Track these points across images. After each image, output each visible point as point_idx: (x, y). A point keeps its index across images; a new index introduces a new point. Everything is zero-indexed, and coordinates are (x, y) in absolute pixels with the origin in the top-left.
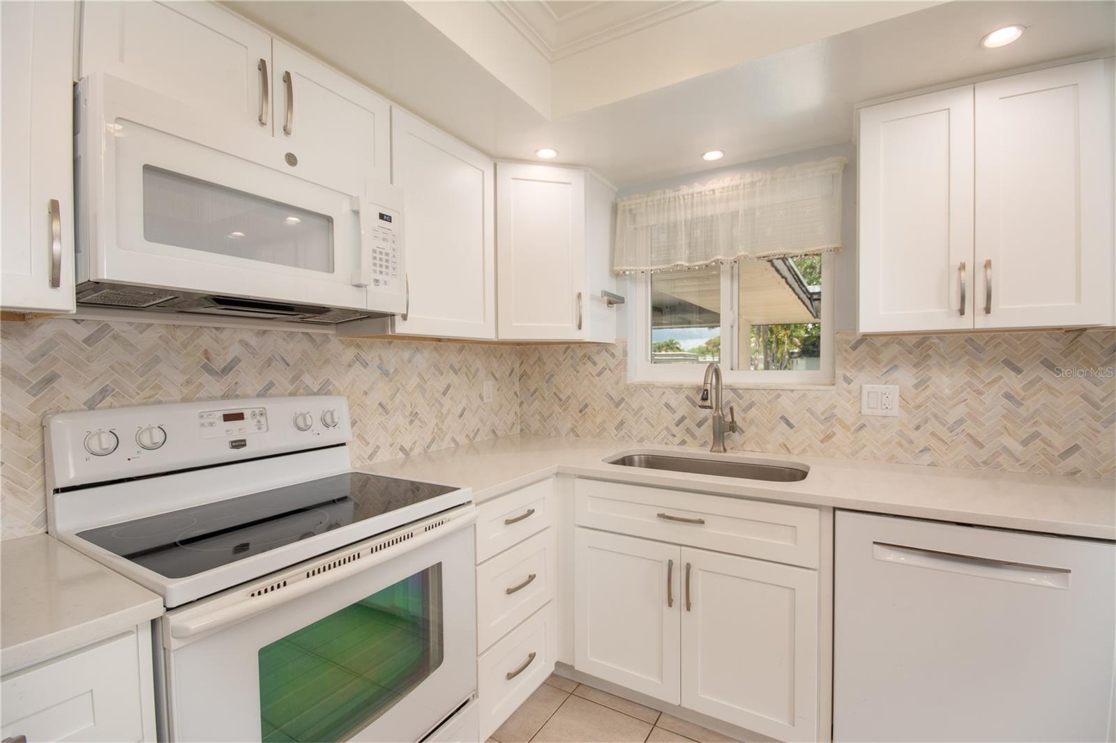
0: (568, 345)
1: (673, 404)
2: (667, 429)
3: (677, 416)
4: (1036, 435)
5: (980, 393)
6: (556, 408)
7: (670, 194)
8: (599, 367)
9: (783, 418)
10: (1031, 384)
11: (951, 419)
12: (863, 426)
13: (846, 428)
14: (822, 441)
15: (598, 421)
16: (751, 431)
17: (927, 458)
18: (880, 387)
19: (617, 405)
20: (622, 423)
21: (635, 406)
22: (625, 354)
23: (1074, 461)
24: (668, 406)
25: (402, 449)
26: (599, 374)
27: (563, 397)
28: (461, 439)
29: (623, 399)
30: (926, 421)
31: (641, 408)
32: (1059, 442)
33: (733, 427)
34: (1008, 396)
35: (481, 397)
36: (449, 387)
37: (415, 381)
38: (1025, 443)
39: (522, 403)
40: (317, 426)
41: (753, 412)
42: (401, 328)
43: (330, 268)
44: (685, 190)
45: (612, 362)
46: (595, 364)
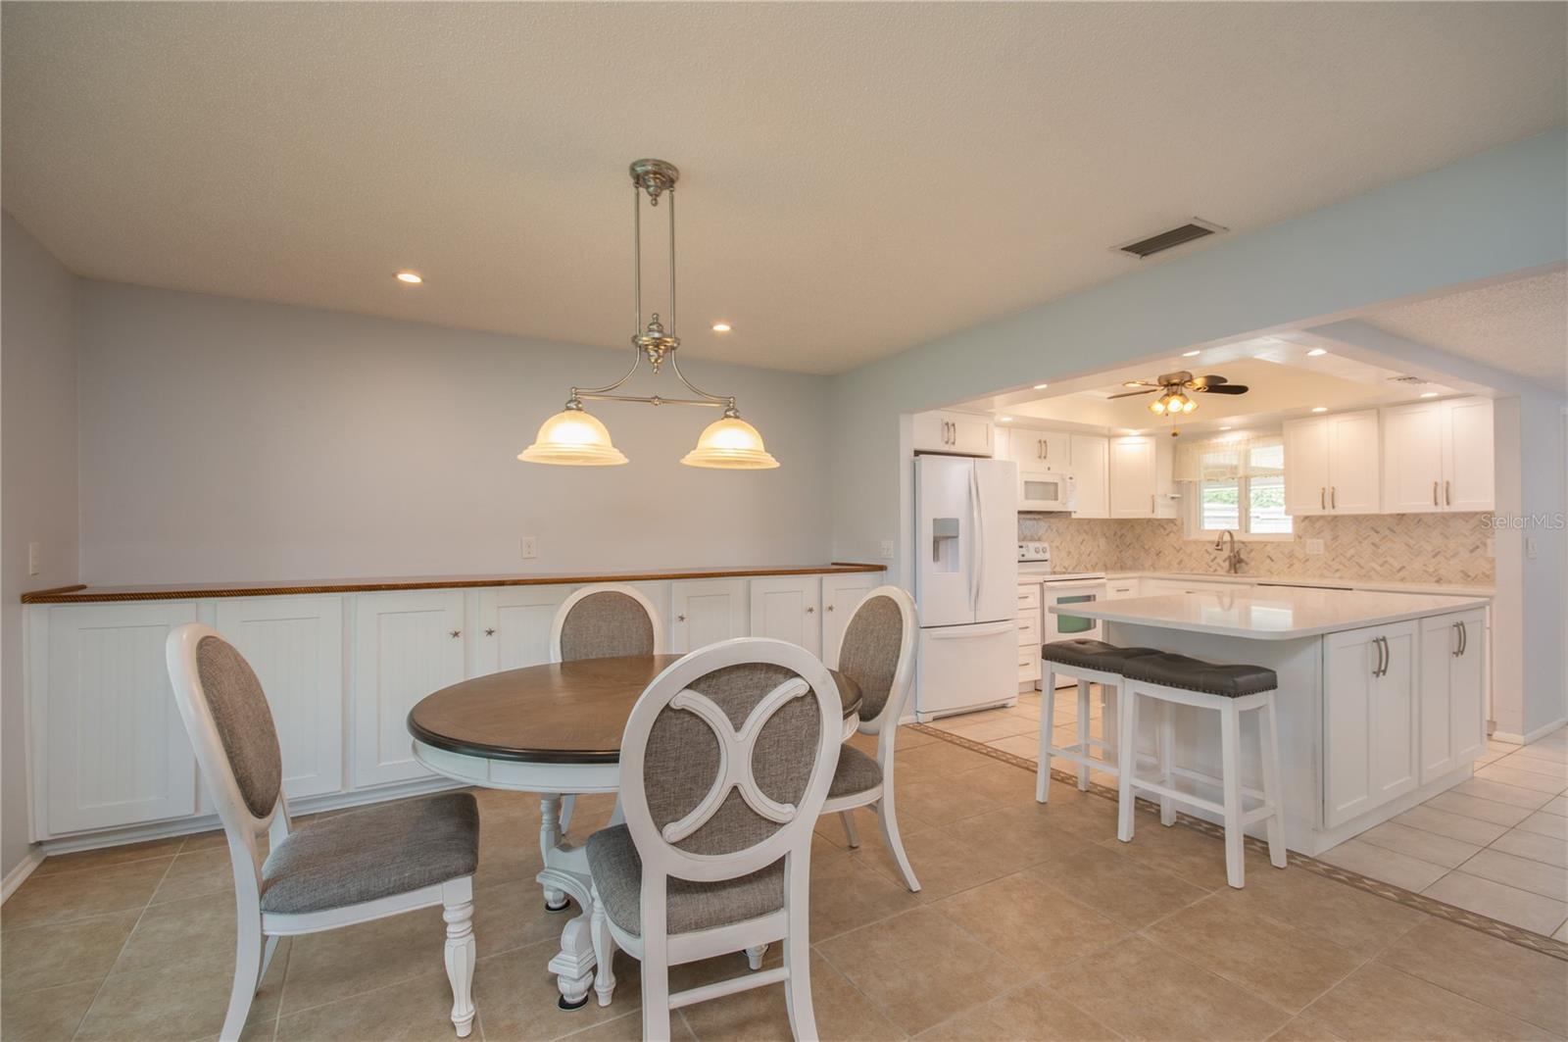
0: (1149, 521)
1: (1209, 550)
2: (1207, 564)
3: (1212, 557)
4: (1386, 562)
5: (1360, 542)
6: (1142, 554)
7: (1206, 441)
8: (1167, 532)
9: (1269, 557)
10: (1384, 538)
11: (1348, 555)
12: (1307, 560)
13: (1299, 560)
14: (1289, 568)
15: (1167, 560)
16: (1252, 564)
17: (1338, 575)
18: (1315, 540)
19: (1178, 551)
20: (1181, 561)
21: (1188, 552)
22: (1183, 524)
23: (1401, 574)
24: (1207, 551)
25: (1064, 567)
26: (1168, 535)
27: (1146, 547)
28: (1089, 566)
29: (1181, 549)
30: (1337, 556)
31: (1192, 553)
32: (1397, 565)
33: (1240, 561)
34: (1373, 544)
35: (1099, 546)
36: (1083, 540)
37: (1069, 538)
38: (1382, 565)
39: (1121, 552)
40: (1041, 553)
41: (1252, 554)
42: (1074, 516)
43: (1056, 499)
44: (1215, 441)
45: (1175, 529)
46: (1165, 529)
